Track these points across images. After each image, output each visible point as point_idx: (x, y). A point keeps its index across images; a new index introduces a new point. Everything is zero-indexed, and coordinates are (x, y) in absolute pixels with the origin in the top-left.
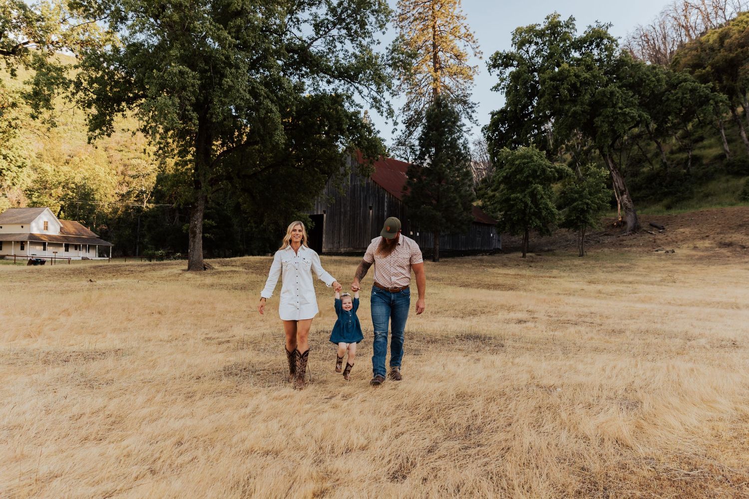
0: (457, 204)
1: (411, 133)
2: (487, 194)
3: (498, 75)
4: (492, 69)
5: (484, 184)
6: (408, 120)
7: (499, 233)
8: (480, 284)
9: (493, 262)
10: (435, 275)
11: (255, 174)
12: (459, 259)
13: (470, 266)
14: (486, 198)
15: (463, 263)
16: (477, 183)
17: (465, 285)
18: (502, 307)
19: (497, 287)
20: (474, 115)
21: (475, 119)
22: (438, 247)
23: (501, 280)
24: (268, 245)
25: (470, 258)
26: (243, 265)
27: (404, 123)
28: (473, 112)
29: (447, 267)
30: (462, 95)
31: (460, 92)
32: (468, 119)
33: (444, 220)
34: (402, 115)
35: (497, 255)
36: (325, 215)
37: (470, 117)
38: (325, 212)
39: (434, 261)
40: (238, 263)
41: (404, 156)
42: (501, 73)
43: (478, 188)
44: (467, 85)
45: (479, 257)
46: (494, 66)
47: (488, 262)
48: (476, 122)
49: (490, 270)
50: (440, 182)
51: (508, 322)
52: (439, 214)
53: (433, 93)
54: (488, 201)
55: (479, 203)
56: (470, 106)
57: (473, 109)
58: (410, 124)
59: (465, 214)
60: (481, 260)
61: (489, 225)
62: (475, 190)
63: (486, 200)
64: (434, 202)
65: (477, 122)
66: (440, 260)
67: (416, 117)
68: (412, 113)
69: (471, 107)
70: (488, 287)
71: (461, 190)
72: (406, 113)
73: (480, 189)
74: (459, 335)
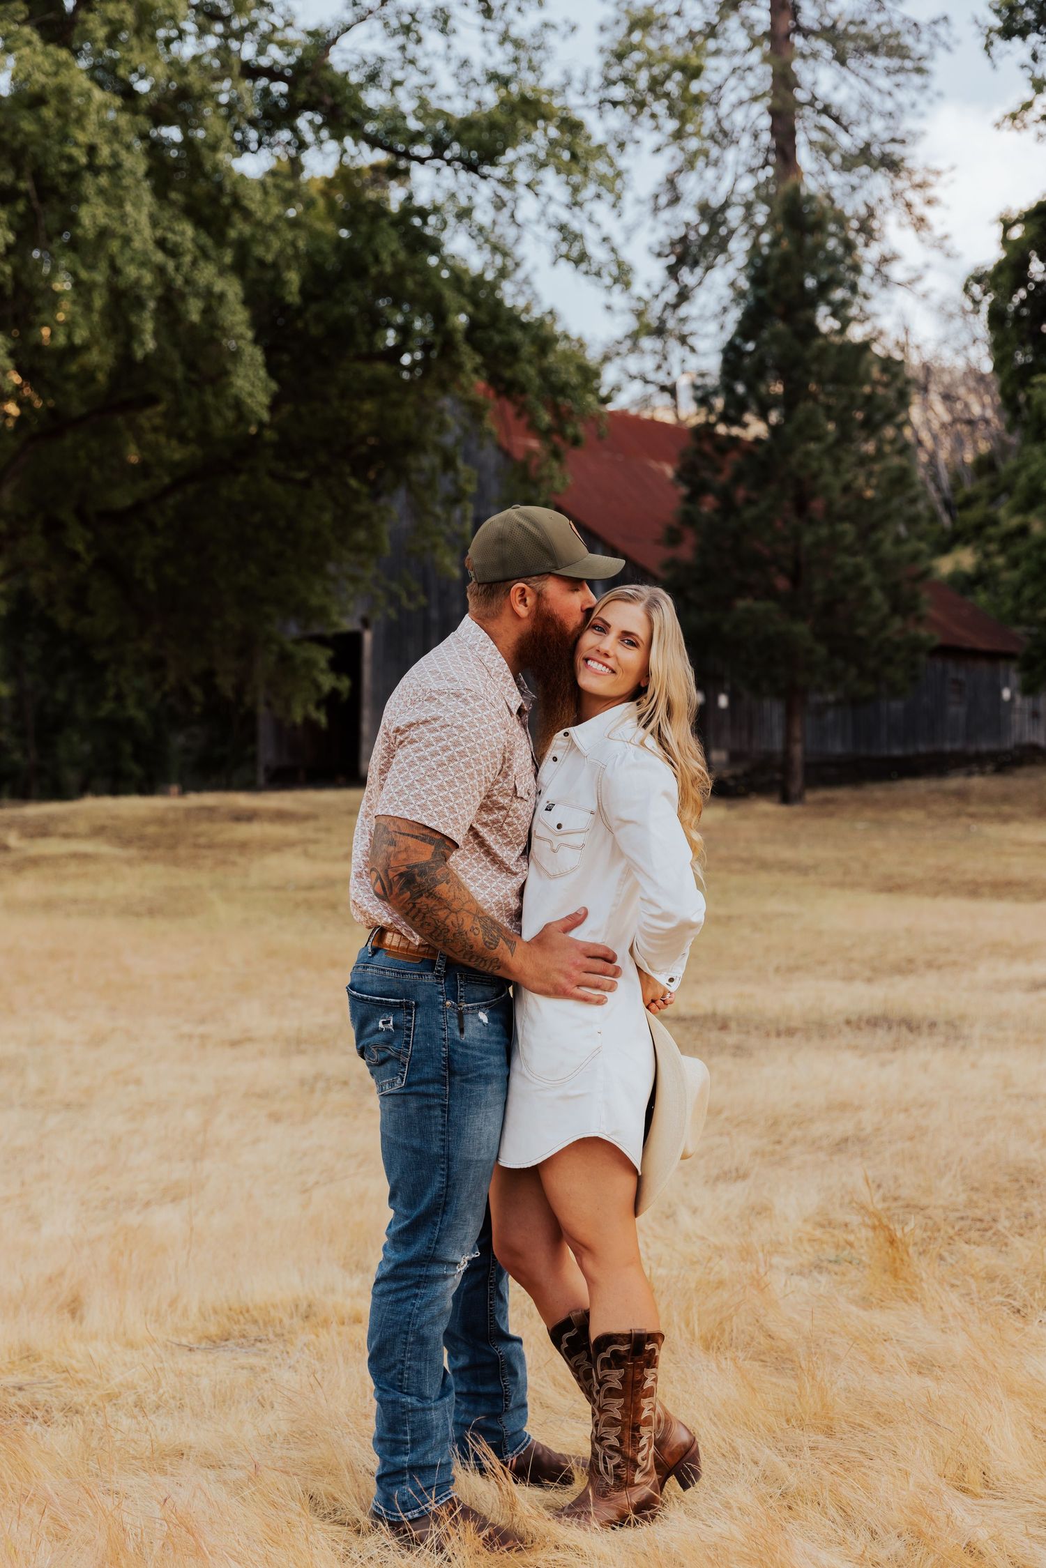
0: (867, 592)
1: (684, 296)
2: (994, 522)
3: (1023, 67)
4: (1000, 44)
5: (985, 480)
6: (673, 244)
7: (1029, 690)
8: (945, 881)
9: (1006, 798)
10: (787, 854)
11: (138, 507)
12: (877, 791)
13: (918, 815)
14: (990, 540)
15: (897, 804)
16: (957, 479)
17: (893, 886)
18: (997, 949)
19: (1004, 888)
20: (931, 214)
21: (938, 231)
22: (797, 750)
23: (1019, 867)
24: (128, 748)
25: (920, 786)
26: (98, 831)
27: (659, 255)
28: (929, 202)
29: (832, 824)
30: (886, 136)
31: (878, 125)
32: (910, 233)
33: (821, 650)
34: (649, 222)
35: (1026, 770)
36: (368, 637)
37: (920, 223)
38: (365, 623)
39: (786, 799)
40: (82, 826)
41: (661, 378)
42: (1035, 57)
43: (959, 497)
44: (903, 97)
45: (954, 782)
46: (1007, 33)
47: (987, 798)
48: (941, 244)
49: (993, 830)
50: (801, 506)
51: (1002, 987)
52: (802, 629)
53: (773, 130)
54: (1002, 551)
55: (964, 559)
56: (917, 179)
57: (931, 192)
58: (681, 261)
59: (897, 623)
60: (962, 795)
61: (993, 657)
62: (948, 505)
63: (993, 547)
64: (782, 583)
65: (947, 244)
66: (810, 796)
67: (704, 229)
68: (691, 215)
69: (920, 186)
70: (973, 890)
71: (880, 542)
72: (666, 215)
73: (969, 502)
74: (854, 1018)
